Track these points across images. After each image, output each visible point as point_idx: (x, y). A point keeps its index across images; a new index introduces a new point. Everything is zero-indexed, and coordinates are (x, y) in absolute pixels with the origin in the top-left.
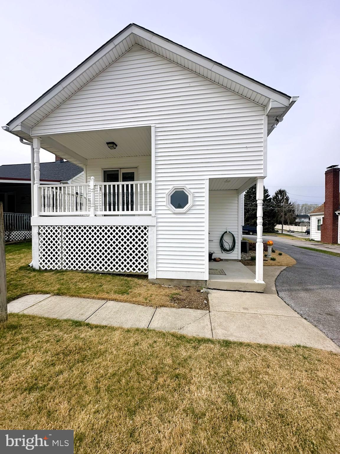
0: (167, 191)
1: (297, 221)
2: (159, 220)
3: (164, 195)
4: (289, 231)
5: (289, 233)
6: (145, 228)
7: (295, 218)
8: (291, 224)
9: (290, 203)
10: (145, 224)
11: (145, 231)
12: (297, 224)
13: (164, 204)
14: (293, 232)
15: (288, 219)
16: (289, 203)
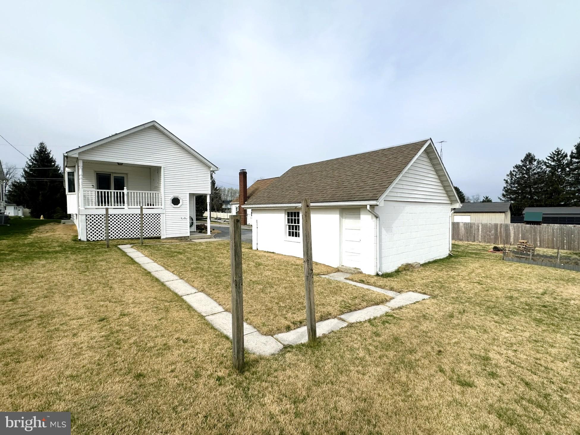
0: (170, 198)
1: (224, 207)
2: (167, 211)
3: (169, 199)
4: (216, 219)
5: (216, 220)
6: (159, 215)
7: (222, 205)
8: (218, 210)
9: (217, 188)
10: (159, 213)
11: (159, 216)
12: (223, 211)
13: (169, 203)
14: (220, 219)
15: (215, 206)
16: (215, 187)
